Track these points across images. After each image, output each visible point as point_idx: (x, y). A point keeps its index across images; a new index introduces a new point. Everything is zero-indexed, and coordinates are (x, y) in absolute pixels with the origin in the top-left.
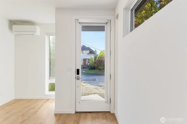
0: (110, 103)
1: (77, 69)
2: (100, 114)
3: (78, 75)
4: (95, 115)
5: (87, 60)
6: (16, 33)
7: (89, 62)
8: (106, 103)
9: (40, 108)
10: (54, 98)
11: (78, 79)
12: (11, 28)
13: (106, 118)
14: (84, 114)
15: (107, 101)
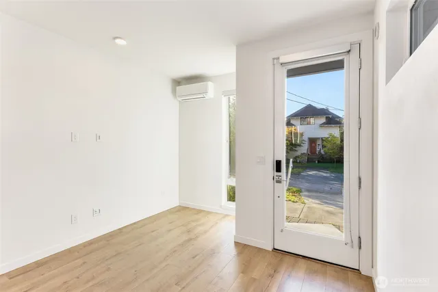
0: (360, 248)
1: (277, 161)
2: (329, 268)
3: (279, 174)
4: (317, 266)
5: (319, 142)
6: (180, 99)
7: (324, 147)
8: (348, 247)
9: (212, 227)
10: (234, 213)
11: (279, 182)
12: (174, 92)
13: (345, 281)
14: (292, 259)
15: (349, 241)
